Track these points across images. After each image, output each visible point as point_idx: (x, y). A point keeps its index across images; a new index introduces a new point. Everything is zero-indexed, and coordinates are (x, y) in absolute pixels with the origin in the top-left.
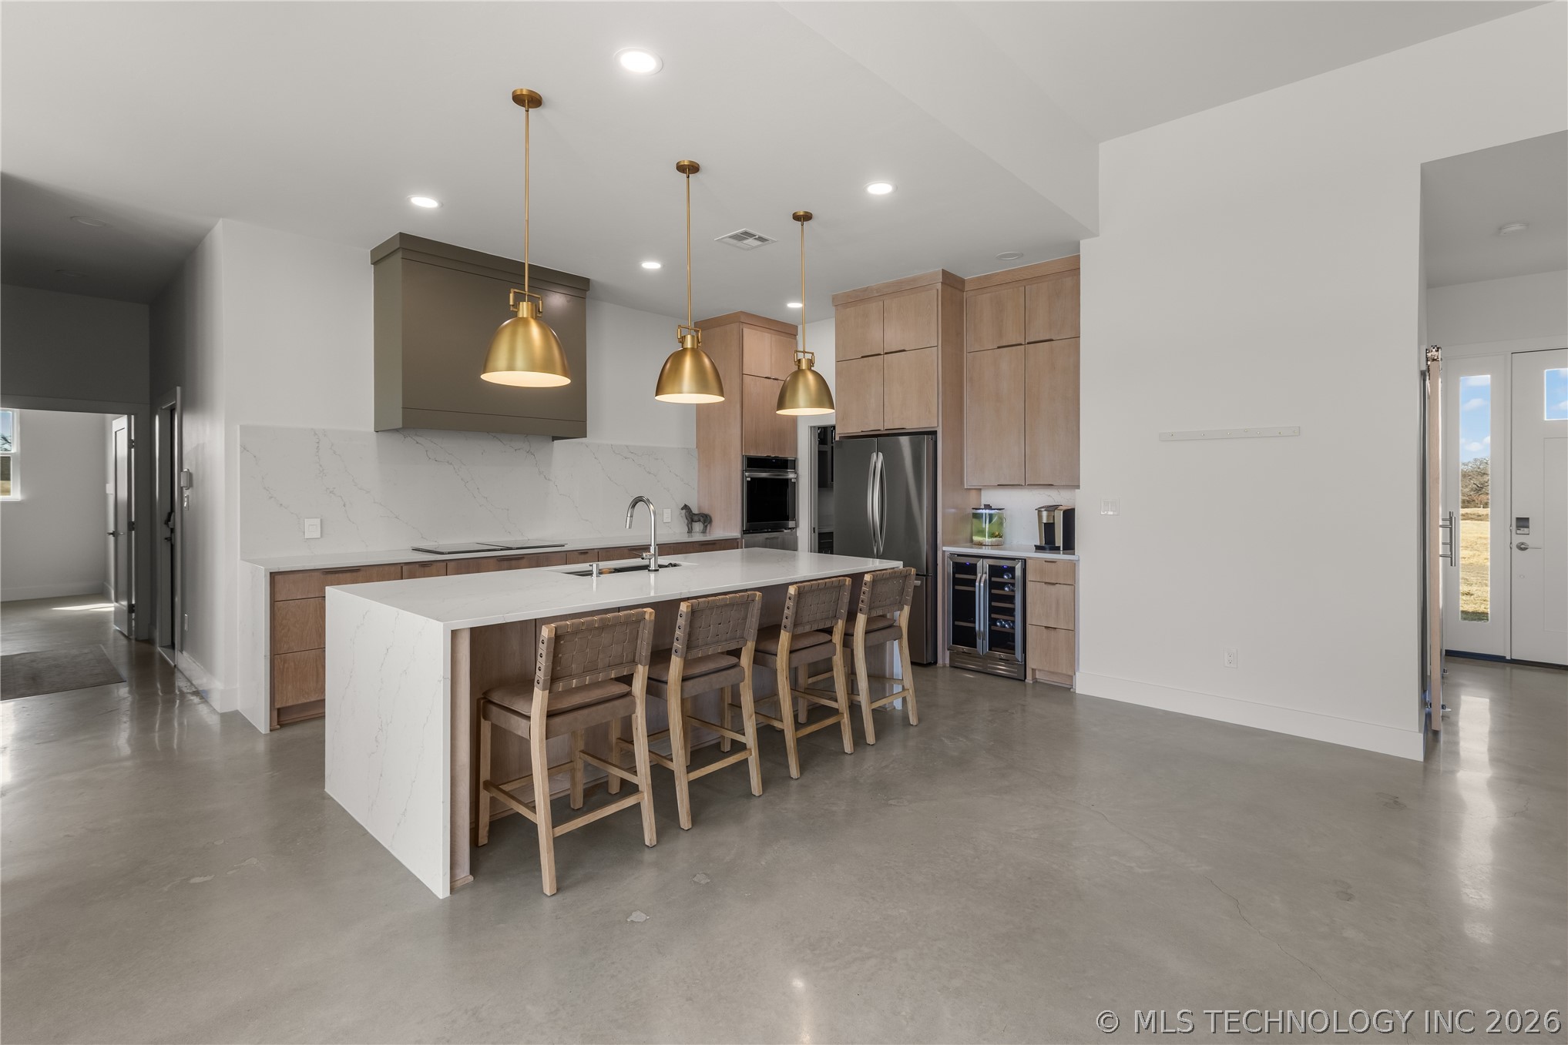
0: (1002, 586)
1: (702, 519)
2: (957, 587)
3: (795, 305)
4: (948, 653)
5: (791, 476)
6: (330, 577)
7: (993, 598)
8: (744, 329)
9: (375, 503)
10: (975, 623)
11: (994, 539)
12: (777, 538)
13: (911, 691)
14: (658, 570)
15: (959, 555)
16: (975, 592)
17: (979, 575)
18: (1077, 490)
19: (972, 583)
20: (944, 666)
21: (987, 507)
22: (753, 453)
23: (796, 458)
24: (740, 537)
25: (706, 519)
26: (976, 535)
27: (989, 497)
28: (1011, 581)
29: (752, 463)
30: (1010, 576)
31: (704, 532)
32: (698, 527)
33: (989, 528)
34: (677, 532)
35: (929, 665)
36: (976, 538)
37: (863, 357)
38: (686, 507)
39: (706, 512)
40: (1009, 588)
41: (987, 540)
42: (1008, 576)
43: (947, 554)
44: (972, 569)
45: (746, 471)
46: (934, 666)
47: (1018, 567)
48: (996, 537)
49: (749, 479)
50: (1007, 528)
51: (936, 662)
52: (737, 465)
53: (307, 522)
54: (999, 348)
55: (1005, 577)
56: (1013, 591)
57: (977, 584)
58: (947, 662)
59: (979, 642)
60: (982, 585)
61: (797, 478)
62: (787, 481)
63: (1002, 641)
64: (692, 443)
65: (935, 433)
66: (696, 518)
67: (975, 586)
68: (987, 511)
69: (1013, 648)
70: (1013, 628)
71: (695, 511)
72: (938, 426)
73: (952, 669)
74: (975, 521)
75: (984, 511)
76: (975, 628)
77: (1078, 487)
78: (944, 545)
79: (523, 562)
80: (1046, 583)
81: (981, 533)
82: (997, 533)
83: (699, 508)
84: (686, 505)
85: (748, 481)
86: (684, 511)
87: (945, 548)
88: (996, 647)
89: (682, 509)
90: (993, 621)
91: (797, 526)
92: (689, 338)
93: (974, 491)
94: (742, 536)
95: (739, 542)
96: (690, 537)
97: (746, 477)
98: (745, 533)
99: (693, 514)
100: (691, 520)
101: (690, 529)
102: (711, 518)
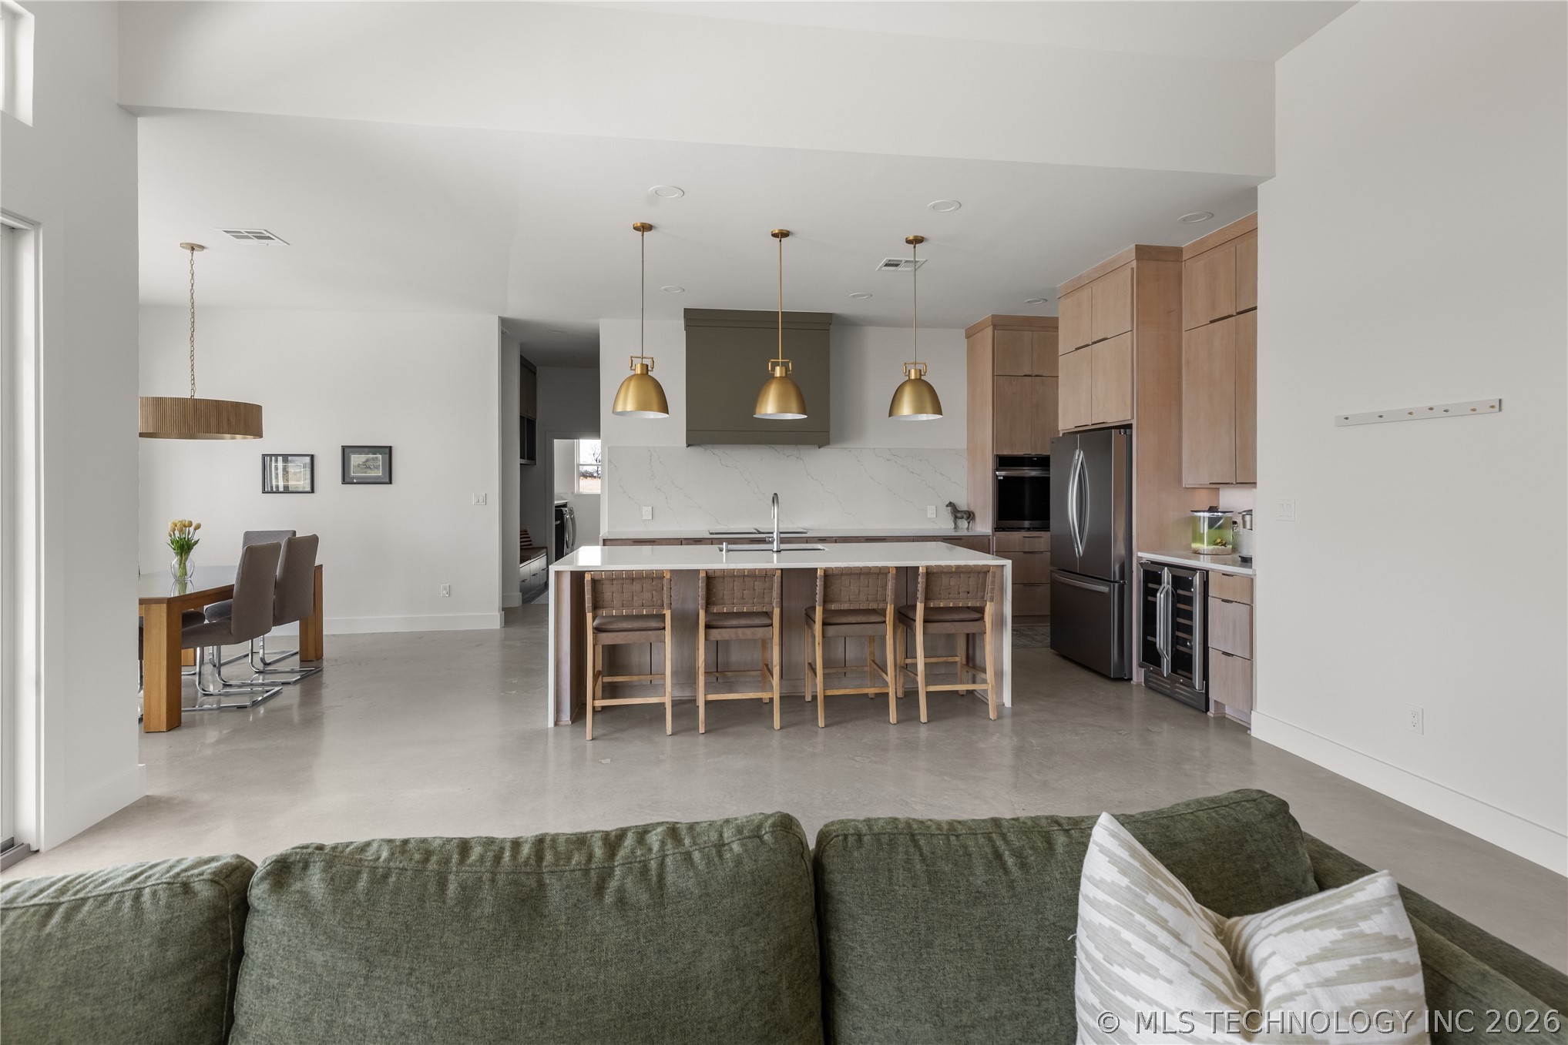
1: (965, 516)
2: (1148, 598)
4: (1142, 671)
7: (1175, 612)
10: (1156, 637)
12: (1039, 537)
13: (990, 685)
14: (777, 552)
16: (1156, 603)
17: (1163, 584)
18: (1254, 490)
19: (1155, 593)
20: (1139, 684)
21: (1214, 510)
22: (1003, 452)
24: (990, 534)
25: (970, 516)
26: (1195, 542)
29: (1003, 462)
31: (967, 527)
32: (963, 523)
33: (1208, 535)
34: (944, 525)
35: (1117, 680)
36: (1195, 546)
37: (1077, 349)
38: (951, 504)
39: (972, 509)
41: (1204, 547)
43: (1142, 561)
44: (1159, 579)
45: (997, 470)
46: (1126, 683)
47: (1197, 580)
48: (1217, 544)
49: (1002, 478)
51: (1130, 679)
52: (989, 463)
53: (645, 509)
54: (1211, 322)
56: (1193, 605)
57: (1158, 594)
58: (1142, 679)
59: (1164, 663)
60: (1162, 596)
63: (1182, 662)
64: (962, 443)
65: (1130, 426)
66: (959, 515)
69: (1192, 671)
70: (1194, 649)
71: (961, 507)
72: (1133, 418)
73: (1146, 689)
75: (1205, 514)
76: (1155, 643)
77: (1254, 484)
78: (1140, 550)
80: (1223, 600)
81: (1200, 539)
82: (1219, 541)
83: (968, 506)
85: (999, 479)
86: (949, 508)
87: (1140, 554)
88: (1178, 668)
89: (947, 506)
90: (1175, 641)
92: (778, 369)
93: (1203, 490)
94: (993, 535)
95: (989, 540)
96: (955, 531)
97: (997, 476)
98: (995, 531)
99: (959, 511)
100: (956, 518)
101: (955, 524)
102: (974, 515)
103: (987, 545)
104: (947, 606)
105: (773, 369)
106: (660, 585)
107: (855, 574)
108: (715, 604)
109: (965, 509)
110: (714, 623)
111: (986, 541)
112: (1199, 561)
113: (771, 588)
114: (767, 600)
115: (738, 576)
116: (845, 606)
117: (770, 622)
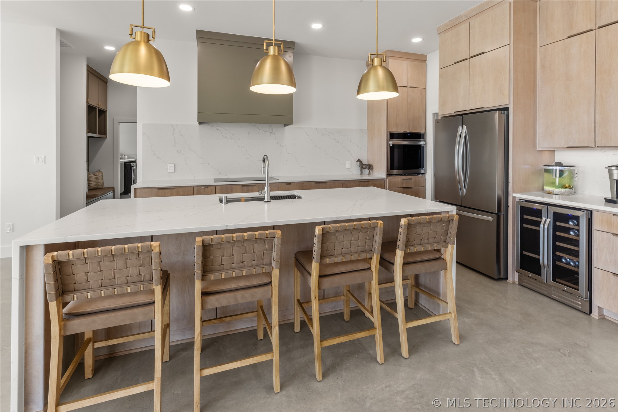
0: (567, 230)
1: (367, 167)
2: (525, 225)
3: (417, 40)
4: (517, 274)
5: (422, 143)
6: (161, 191)
7: (556, 238)
8: (389, 60)
9: (198, 157)
10: (539, 255)
11: (564, 190)
12: (411, 179)
13: (453, 315)
14: (270, 201)
15: (527, 201)
16: (539, 231)
17: (544, 219)
19: (538, 224)
20: (514, 283)
21: (559, 164)
22: (394, 130)
23: (425, 133)
24: (385, 178)
25: (370, 167)
26: (547, 185)
27: (560, 157)
28: (576, 227)
30: (576, 222)
31: (369, 174)
32: (366, 171)
33: (559, 181)
34: (354, 174)
35: (499, 279)
36: (547, 188)
37: (455, 63)
38: (359, 161)
39: (371, 163)
40: (574, 232)
42: (573, 222)
43: (516, 199)
44: (538, 213)
45: (390, 141)
46: (504, 281)
47: (583, 216)
48: (566, 188)
49: (392, 145)
50: (578, 181)
51: (507, 278)
52: (384, 137)
53: (169, 165)
54: (569, 37)
55: (571, 223)
56: (578, 236)
57: (542, 225)
58: (517, 280)
59: (544, 272)
60: (546, 226)
61: (426, 145)
62: (420, 146)
63: (566, 276)
64: (365, 127)
65: (507, 109)
66: (364, 167)
67: (539, 226)
68: (558, 168)
69: (577, 283)
70: (578, 267)
71: (365, 162)
72: (510, 103)
73: (520, 287)
74: (546, 175)
75: (554, 168)
76: (539, 259)
78: (514, 192)
79: (255, 188)
80: (614, 234)
81: (553, 184)
82: (567, 185)
83: (368, 161)
84: (359, 160)
85: (391, 146)
86: (358, 163)
87: (515, 195)
88: (559, 278)
89: (357, 161)
90: (556, 258)
91: (426, 172)
92: (272, 48)
93: (547, 152)
94: (387, 178)
95: (384, 181)
96: (361, 177)
97: (389, 144)
98: (388, 176)
99: (364, 165)
100: (362, 168)
101: (362, 172)
102: (372, 167)
103: (383, 184)
104: (420, 250)
105: (267, 49)
106: (148, 259)
107: (348, 230)
108: (212, 271)
109: (366, 163)
110: (212, 289)
111: (383, 182)
112: (552, 199)
113: (271, 250)
114: (266, 260)
115: (238, 242)
116: (339, 259)
117: (270, 281)
